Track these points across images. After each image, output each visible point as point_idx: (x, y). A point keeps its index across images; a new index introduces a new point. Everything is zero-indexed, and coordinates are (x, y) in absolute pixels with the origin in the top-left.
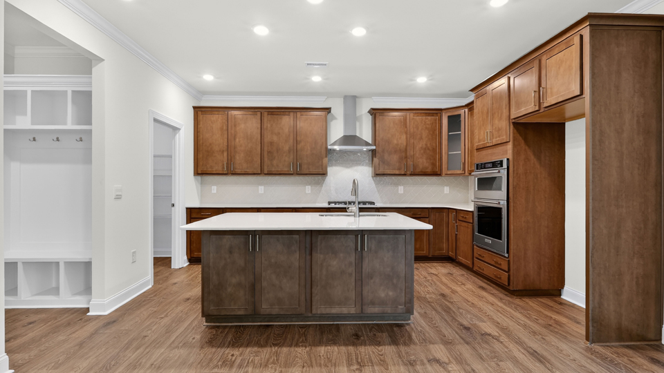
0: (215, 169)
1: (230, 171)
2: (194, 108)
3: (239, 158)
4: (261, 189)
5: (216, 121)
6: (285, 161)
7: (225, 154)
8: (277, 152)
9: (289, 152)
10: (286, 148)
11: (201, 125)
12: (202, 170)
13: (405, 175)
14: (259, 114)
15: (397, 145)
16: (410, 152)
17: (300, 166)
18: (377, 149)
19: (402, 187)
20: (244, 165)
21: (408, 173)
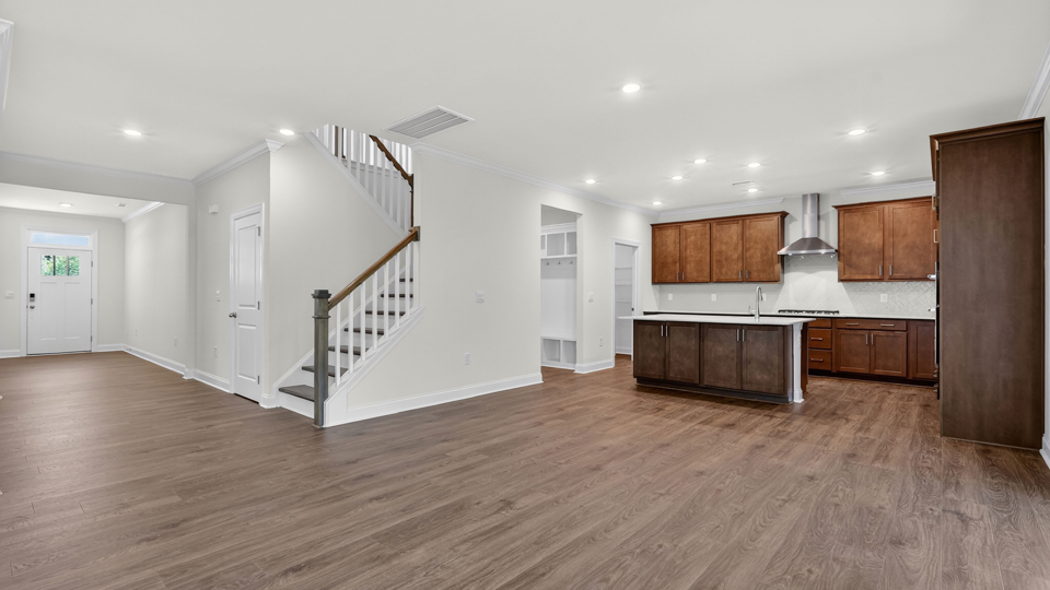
0: (670, 278)
1: (682, 280)
2: (651, 225)
3: (690, 268)
4: (714, 297)
5: (671, 235)
6: (734, 269)
7: (678, 265)
8: (726, 260)
9: (738, 259)
10: (735, 256)
11: (657, 240)
12: (658, 279)
13: (881, 280)
14: (708, 226)
15: (870, 244)
16: (889, 252)
17: (749, 273)
18: (841, 251)
19: (886, 295)
20: (695, 274)
21: (886, 277)
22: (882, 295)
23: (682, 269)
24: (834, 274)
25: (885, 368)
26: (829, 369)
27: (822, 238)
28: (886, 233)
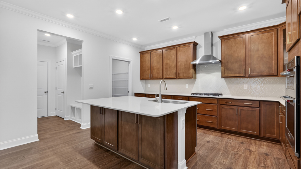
0: (146, 77)
2: (140, 52)
3: (155, 72)
5: (147, 57)
6: (172, 72)
7: (150, 70)
8: (169, 67)
9: (174, 67)
10: (173, 66)
12: (142, 78)
13: (244, 77)
14: (162, 51)
15: (238, 57)
16: (248, 61)
17: (179, 74)
18: (223, 61)
19: (247, 85)
20: (157, 75)
21: (247, 75)
22: (245, 85)
23: (152, 72)
24: (219, 74)
25: (246, 129)
26: (216, 127)
27: (214, 55)
28: (247, 50)
